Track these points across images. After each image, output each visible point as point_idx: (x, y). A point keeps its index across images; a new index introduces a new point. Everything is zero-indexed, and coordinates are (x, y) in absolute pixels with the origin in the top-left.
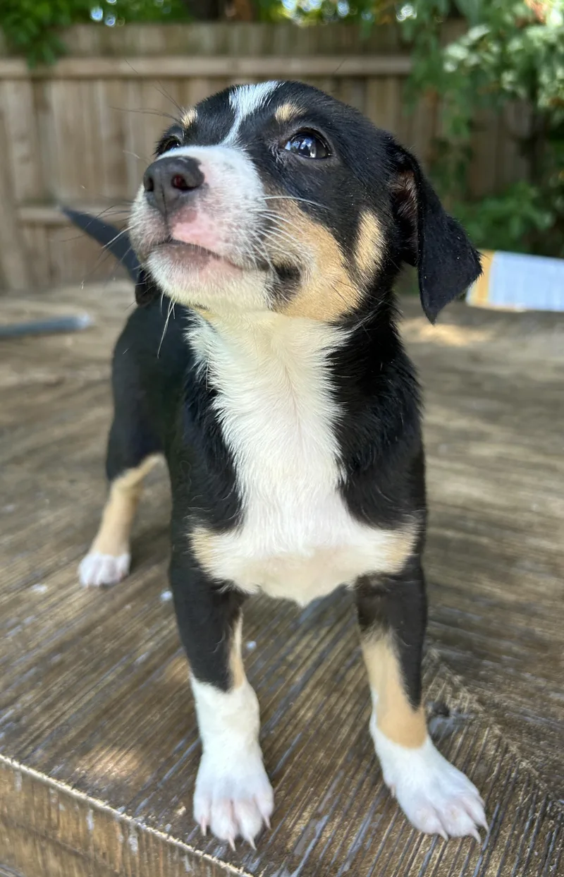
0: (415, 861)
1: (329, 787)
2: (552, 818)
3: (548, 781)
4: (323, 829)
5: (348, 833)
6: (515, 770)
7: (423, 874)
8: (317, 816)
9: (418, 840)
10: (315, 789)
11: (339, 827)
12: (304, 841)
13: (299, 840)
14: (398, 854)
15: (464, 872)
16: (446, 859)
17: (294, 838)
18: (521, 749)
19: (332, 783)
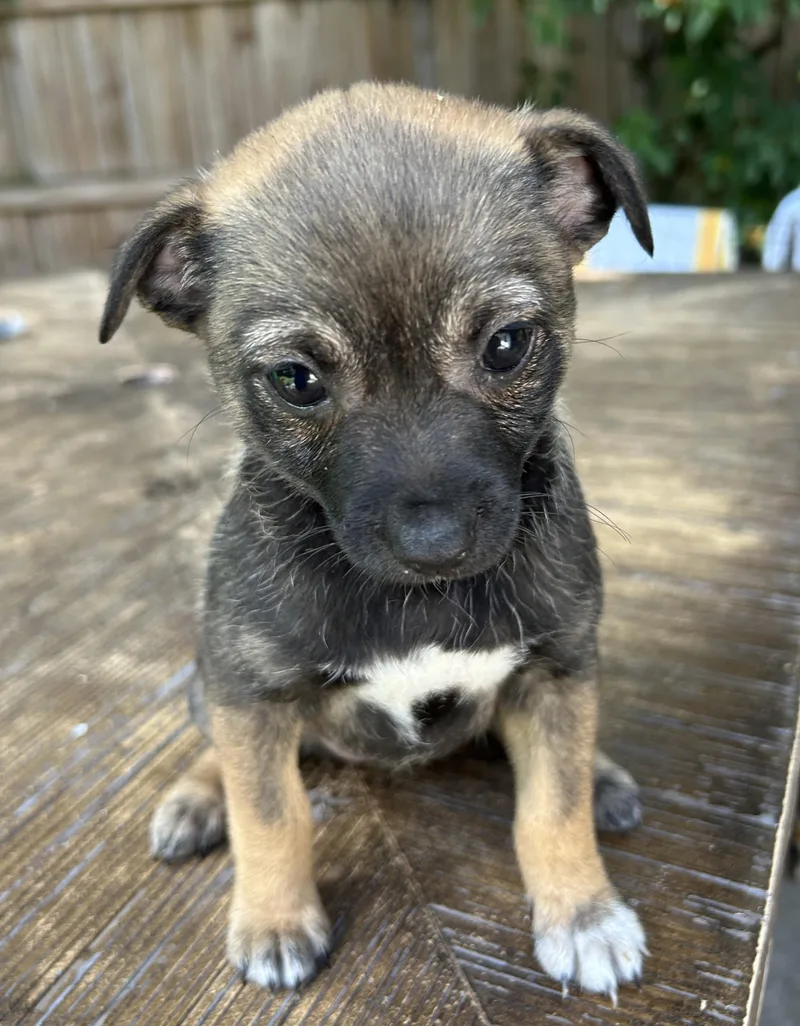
0: (198, 1005)
1: (117, 912)
2: (412, 929)
3: (421, 880)
4: (87, 973)
5: (120, 974)
6: (382, 868)
7: (202, 1023)
8: (85, 953)
9: (213, 975)
10: (95, 919)
11: (112, 965)
12: (55, 989)
13: (48, 990)
14: (177, 998)
15: (262, 1014)
16: (244, 998)
17: (42, 987)
18: (401, 840)
19: (123, 907)
